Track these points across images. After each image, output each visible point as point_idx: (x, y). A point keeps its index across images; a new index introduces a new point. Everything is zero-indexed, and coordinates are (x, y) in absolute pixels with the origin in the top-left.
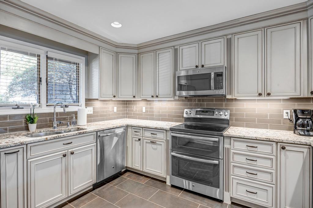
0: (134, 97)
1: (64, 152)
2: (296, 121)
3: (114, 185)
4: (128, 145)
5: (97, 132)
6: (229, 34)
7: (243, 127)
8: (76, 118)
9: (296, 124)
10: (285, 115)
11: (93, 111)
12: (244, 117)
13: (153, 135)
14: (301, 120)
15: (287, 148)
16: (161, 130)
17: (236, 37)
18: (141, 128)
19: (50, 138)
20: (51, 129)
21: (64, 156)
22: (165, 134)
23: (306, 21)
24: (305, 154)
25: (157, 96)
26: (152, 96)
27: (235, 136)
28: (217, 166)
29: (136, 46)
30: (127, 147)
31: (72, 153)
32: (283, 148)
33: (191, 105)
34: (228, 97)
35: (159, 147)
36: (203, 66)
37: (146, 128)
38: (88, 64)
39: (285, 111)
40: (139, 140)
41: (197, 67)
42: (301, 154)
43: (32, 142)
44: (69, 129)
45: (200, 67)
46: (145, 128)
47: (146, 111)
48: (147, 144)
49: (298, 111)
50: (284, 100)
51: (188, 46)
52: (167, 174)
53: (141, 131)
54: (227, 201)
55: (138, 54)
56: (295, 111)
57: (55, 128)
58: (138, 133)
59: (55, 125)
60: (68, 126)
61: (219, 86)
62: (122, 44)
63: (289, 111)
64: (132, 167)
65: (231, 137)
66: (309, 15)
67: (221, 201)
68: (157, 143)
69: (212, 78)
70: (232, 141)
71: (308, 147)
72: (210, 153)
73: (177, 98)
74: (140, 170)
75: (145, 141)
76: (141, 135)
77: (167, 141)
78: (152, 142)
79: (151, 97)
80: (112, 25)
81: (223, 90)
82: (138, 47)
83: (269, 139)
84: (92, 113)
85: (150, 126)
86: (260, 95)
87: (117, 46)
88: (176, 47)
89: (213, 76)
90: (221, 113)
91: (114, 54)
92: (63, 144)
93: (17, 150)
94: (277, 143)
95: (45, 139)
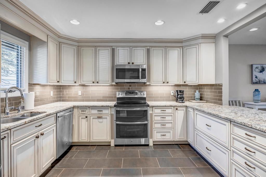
0: (75, 82)
1: (36, 134)
2: (178, 96)
3: (70, 158)
4: (74, 123)
5: (57, 113)
6: (148, 46)
7: (153, 101)
9: (177, 98)
10: (172, 93)
11: (35, 96)
12: (153, 95)
13: (99, 112)
14: (179, 95)
15: (178, 109)
16: (107, 107)
17: (152, 49)
18: (88, 108)
19: (28, 121)
21: (37, 137)
22: (110, 110)
23: (182, 48)
24: (184, 110)
25: (98, 82)
26: (93, 82)
27: (155, 106)
28: (146, 125)
29: (77, 40)
30: (73, 125)
31: (42, 134)
32: (177, 109)
33: (121, 89)
34: (148, 83)
35: (105, 120)
36: (133, 63)
37: (93, 107)
38: (30, 49)
39: (172, 91)
40: (86, 117)
41: (129, 63)
42: (183, 111)
43: (16, 126)
44: (21, 115)
45: (131, 64)
46: (91, 107)
47: (83, 94)
48: (94, 120)
49: (178, 91)
50: (171, 85)
51: (123, 48)
52: (112, 138)
53: (88, 110)
54: (151, 144)
55: (78, 46)
56: (177, 91)
57: (7, 114)
58: (85, 112)
59: (7, 111)
60: (19, 111)
61: (144, 77)
62: (66, 35)
63: (173, 91)
64: (79, 141)
65: (153, 107)
66: (183, 46)
67: (148, 145)
68: (103, 117)
69: (140, 71)
70: (154, 109)
71: (185, 107)
72: (142, 117)
73: (114, 83)
74: (87, 141)
75: (92, 117)
76: (88, 113)
77: (112, 115)
78: (99, 117)
80: (71, 22)
81: (145, 79)
82: (78, 41)
83: (171, 105)
85: (96, 105)
86: (164, 83)
87: (60, 37)
88: (113, 47)
89: (140, 70)
90: (142, 94)
91: (57, 43)
92: (36, 126)
94: (174, 107)
95: (25, 123)
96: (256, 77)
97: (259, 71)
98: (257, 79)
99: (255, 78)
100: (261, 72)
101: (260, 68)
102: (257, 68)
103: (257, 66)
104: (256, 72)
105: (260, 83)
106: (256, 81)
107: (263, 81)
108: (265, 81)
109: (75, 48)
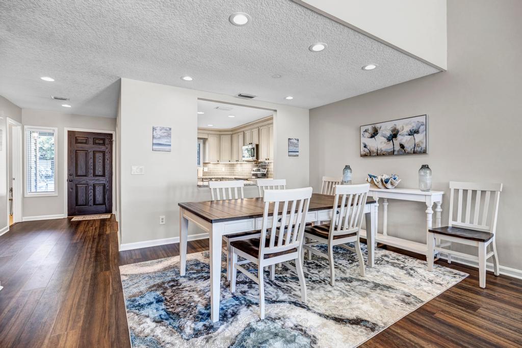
11: (208, 170)
41: (250, 143)
51: (248, 132)
87: (220, 131)
96: (365, 146)
97: (370, 136)
98: (366, 149)
99: (364, 148)
100: (372, 137)
101: (371, 131)
102: (366, 131)
103: (366, 128)
104: (365, 137)
105: (370, 155)
106: (364, 153)
107: (375, 151)
108: (379, 152)
109: (230, 136)
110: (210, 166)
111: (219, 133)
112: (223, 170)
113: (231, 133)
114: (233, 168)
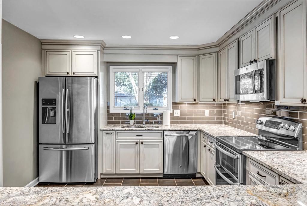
5: (164, 131)
8: (162, 119)
11: (180, 114)
17: (282, 14)
18: (206, 135)
19: (128, 129)
20: (142, 125)
21: (137, 143)
25: (227, 100)
26: (225, 100)
31: (142, 143)
34: (277, 103)
36: (255, 61)
41: (251, 62)
55: (218, 52)
57: (143, 125)
59: (144, 123)
60: (153, 124)
68: (212, 152)
75: (207, 148)
76: (206, 142)
79: (223, 101)
82: (218, 45)
83: (271, 168)
84: (179, 115)
86: (303, 101)
88: (239, 39)
91: (195, 58)
93: (111, 133)
109: (214, 56)
110: (185, 108)
111: (196, 52)
112: (207, 113)
113: (217, 49)
114: (224, 111)
